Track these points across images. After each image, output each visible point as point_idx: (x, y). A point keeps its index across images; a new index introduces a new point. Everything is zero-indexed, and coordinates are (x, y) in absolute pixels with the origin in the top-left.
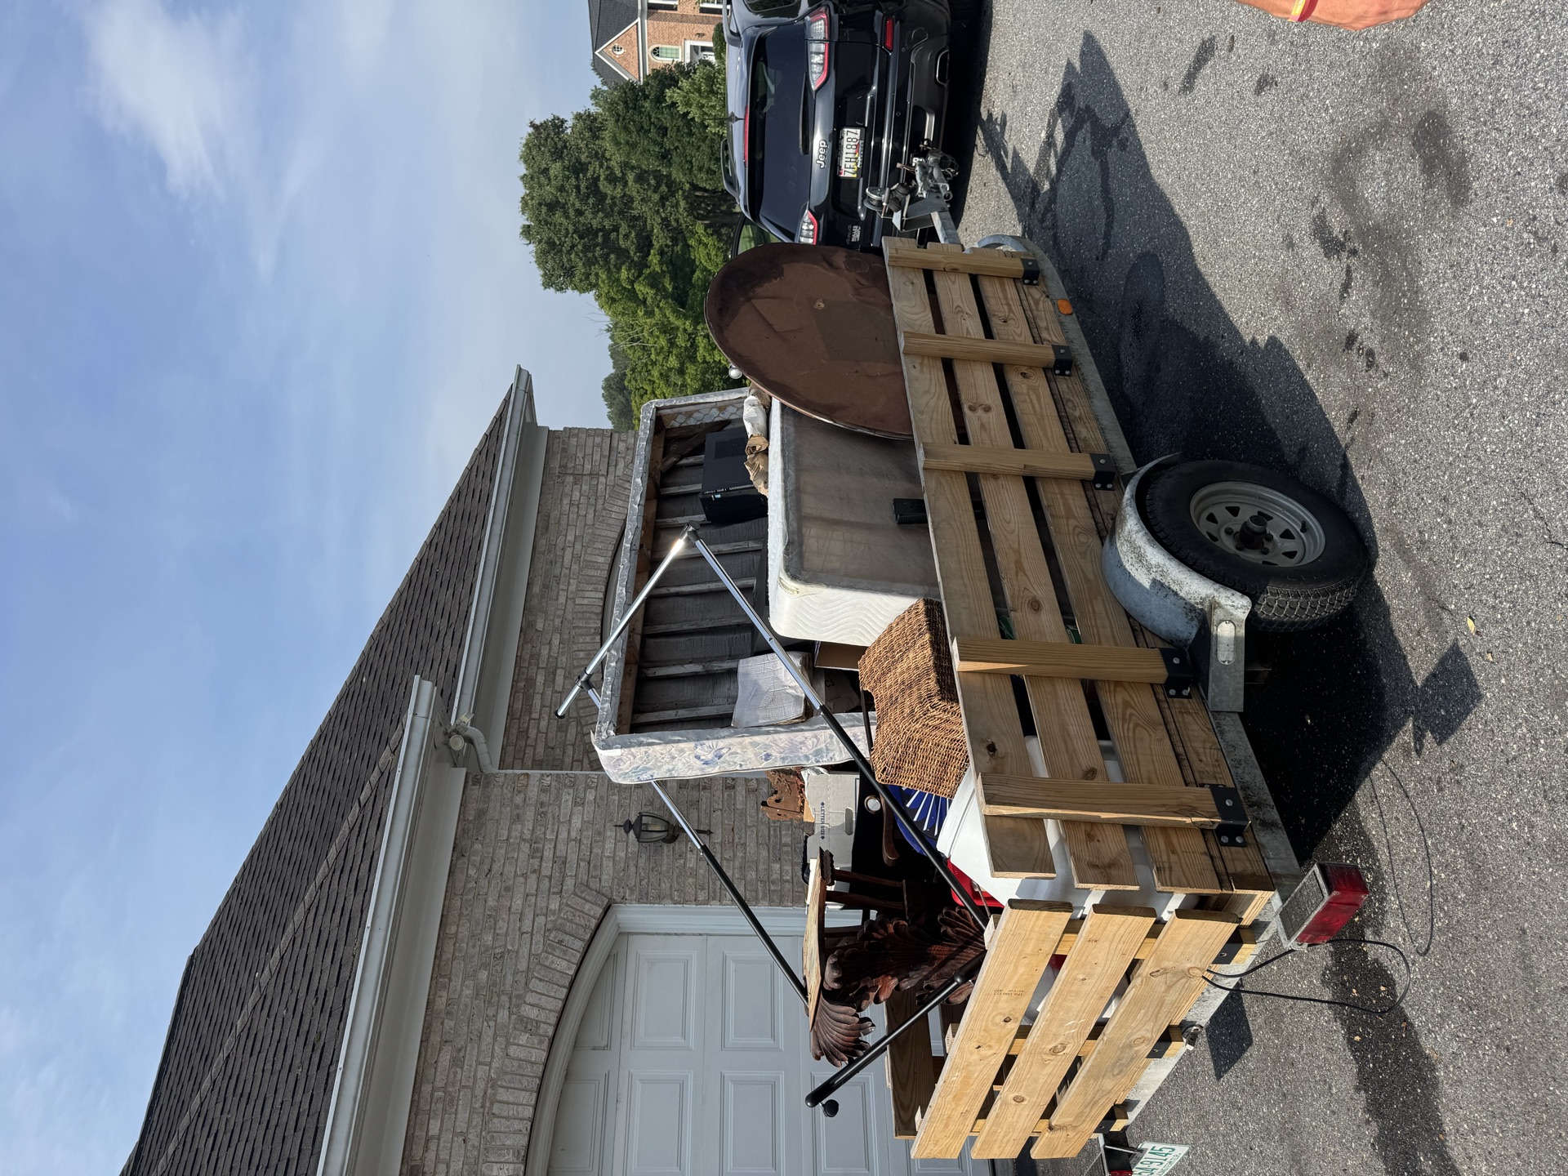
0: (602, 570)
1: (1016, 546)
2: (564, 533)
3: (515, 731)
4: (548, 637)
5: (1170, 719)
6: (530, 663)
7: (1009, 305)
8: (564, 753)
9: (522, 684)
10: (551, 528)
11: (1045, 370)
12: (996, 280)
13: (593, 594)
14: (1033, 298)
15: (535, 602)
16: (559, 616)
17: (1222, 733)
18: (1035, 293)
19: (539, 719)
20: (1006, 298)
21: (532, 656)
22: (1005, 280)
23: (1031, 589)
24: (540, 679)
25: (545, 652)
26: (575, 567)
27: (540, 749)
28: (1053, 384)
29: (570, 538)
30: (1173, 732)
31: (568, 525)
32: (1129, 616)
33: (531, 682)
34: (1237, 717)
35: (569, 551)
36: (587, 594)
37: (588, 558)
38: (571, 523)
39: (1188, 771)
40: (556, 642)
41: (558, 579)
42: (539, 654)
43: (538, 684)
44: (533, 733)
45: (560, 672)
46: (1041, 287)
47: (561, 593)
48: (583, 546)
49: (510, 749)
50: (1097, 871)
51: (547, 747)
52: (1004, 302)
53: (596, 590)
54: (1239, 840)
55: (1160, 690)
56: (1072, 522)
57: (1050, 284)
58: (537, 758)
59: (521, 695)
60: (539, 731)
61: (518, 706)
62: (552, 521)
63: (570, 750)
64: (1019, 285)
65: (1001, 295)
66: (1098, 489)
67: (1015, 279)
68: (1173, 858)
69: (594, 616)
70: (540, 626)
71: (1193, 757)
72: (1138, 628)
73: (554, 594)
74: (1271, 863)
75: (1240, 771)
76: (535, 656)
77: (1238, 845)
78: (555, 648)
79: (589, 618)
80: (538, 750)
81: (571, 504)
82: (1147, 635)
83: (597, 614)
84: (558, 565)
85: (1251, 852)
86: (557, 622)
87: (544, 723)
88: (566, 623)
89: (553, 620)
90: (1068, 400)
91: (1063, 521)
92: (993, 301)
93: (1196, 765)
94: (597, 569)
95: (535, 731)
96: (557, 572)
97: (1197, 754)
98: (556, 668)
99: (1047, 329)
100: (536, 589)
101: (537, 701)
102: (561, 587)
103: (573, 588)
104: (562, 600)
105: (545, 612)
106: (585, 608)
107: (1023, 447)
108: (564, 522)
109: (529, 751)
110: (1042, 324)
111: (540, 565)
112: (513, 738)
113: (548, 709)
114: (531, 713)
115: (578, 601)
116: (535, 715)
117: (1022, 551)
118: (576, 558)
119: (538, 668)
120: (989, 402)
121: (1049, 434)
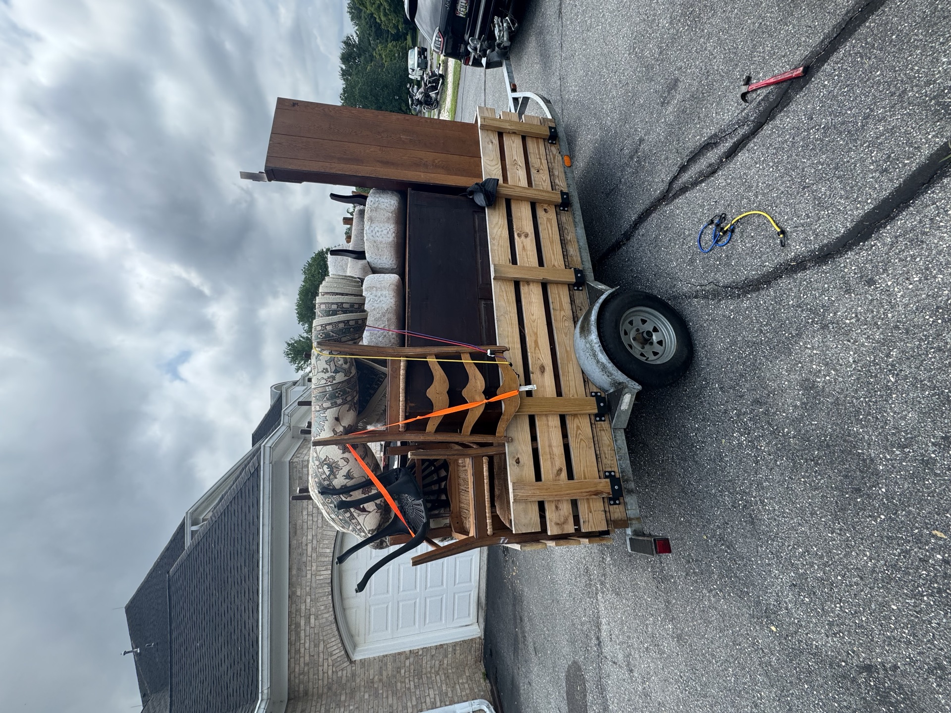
0: (329, 557)
1: (536, 331)
2: (306, 534)
3: (293, 651)
4: (304, 598)
5: (596, 435)
6: (296, 615)
7: (540, 159)
8: (319, 656)
9: (293, 627)
10: (298, 532)
11: (556, 206)
12: (535, 139)
13: (325, 572)
14: (553, 154)
15: (294, 579)
16: (308, 586)
17: (616, 441)
18: (554, 149)
19: (305, 643)
20: (539, 154)
21: (297, 611)
22: (540, 140)
23: (541, 359)
24: (302, 623)
25: (303, 607)
26: (314, 555)
27: (307, 658)
28: (559, 216)
29: (310, 537)
30: (596, 442)
31: (308, 529)
32: (583, 373)
33: (298, 625)
34: (623, 431)
35: (310, 546)
36: (322, 573)
37: (321, 551)
38: (309, 527)
39: (600, 465)
40: (308, 601)
41: (305, 563)
42: (300, 609)
43: (302, 625)
44: (302, 650)
45: (312, 617)
46: (557, 145)
47: (308, 572)
48: (317, 541)
49: (292, 660)
50: (558, 527)
51: (310, 655)
52: (538, 157)
53: (326, 570)
54: (617, 502)
55: (593, 417)
56: (563, 313)
57: (562, 144)
58: (306, 662)
59: (294, 632)
60: (305, 649)
61: (293, 638)
62: (298, 527)
63: (321, 655)
64: (546, 143)
65: (537, 151)
66: (575, 290)
67: (544, 139)
68: (590, 514)
69: (327, 585)
70: (298, 593)
71: (603, 456)
72: (586, 380)
73: (304, 574)
74: (629, 512)
75: (621, 462)
76: (298, 611)
77: (617, 504)
78: (308, 605)
79: (325, 587)
80: (306, 658)
81: (308, 515)
82: (590, 384)
83: (328, 583)
84: (305, 555)
85: (621, 507)
86: (308, 589)
87: (307, 645)
88: (312, 589)
89: (306, 589)
90: (566, 228)
91: (558, 312)
92: (532, 156)
93: (605, 461)
94: (326, 557)
95: (303, 649)
96: (304, 559)
97: (605, 453)
98: (310, 615)
99: (558, 177)
100: (294, 572)
101: (302, 634)
102: (308, 568)
103: (314, 568)
104: (309, 576)
105: (301, 585)
106: (322, 582)
107: (543, 266)
108: (305, 527)
109: (302, 660)
110: (556, 173)
111: (294, 556)
112: (293, 655)
113: (308, 637)
114: (300, 640)
115: (318, 578)
116: (302, 641)
117: (538, 334)
118: (314, 549)
119: (301, 616)
120: (527, 231)
121: (555, 253)
